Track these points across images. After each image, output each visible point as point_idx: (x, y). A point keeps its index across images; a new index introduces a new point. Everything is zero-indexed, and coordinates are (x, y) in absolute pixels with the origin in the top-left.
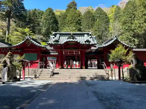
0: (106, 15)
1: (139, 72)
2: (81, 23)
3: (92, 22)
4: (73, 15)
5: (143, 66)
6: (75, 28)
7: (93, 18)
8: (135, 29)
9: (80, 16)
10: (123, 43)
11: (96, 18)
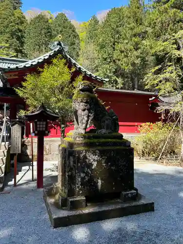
0: (73, 31)
1: (95, 164)
2: (22, 37)
3: (47, 39)
4: (5, 16)
5: (114, 134)
6: (7, 45)
7: (49, 32)
8: (119, 60)
9: (22, 23)
10: (79, 66)
11: (54, 33)
